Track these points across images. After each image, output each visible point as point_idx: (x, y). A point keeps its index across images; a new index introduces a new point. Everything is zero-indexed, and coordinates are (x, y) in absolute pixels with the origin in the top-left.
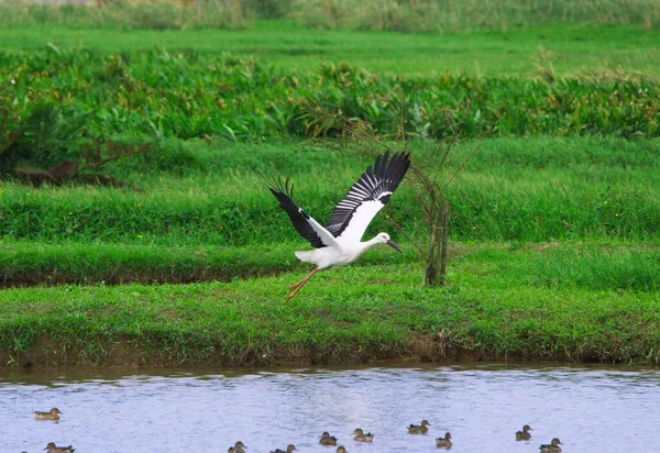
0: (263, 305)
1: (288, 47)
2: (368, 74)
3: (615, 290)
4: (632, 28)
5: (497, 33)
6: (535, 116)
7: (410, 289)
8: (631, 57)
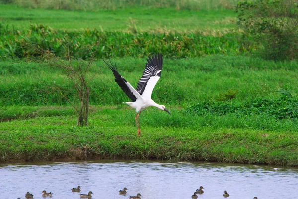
0: (3, 134)
1: (15, 17)
2: (52, 29)
3: (164, 127)
4: (171, 9)
5: (110, 11)
6: (128, 49)
7: (71, 127)
8: (171, 22)
